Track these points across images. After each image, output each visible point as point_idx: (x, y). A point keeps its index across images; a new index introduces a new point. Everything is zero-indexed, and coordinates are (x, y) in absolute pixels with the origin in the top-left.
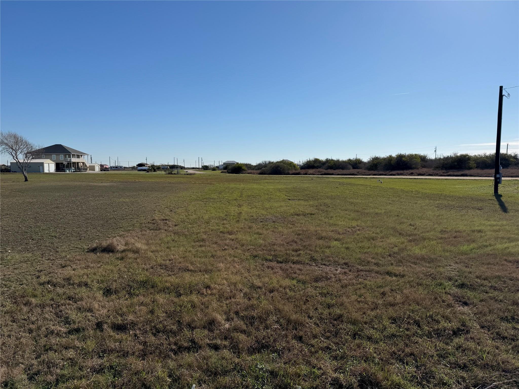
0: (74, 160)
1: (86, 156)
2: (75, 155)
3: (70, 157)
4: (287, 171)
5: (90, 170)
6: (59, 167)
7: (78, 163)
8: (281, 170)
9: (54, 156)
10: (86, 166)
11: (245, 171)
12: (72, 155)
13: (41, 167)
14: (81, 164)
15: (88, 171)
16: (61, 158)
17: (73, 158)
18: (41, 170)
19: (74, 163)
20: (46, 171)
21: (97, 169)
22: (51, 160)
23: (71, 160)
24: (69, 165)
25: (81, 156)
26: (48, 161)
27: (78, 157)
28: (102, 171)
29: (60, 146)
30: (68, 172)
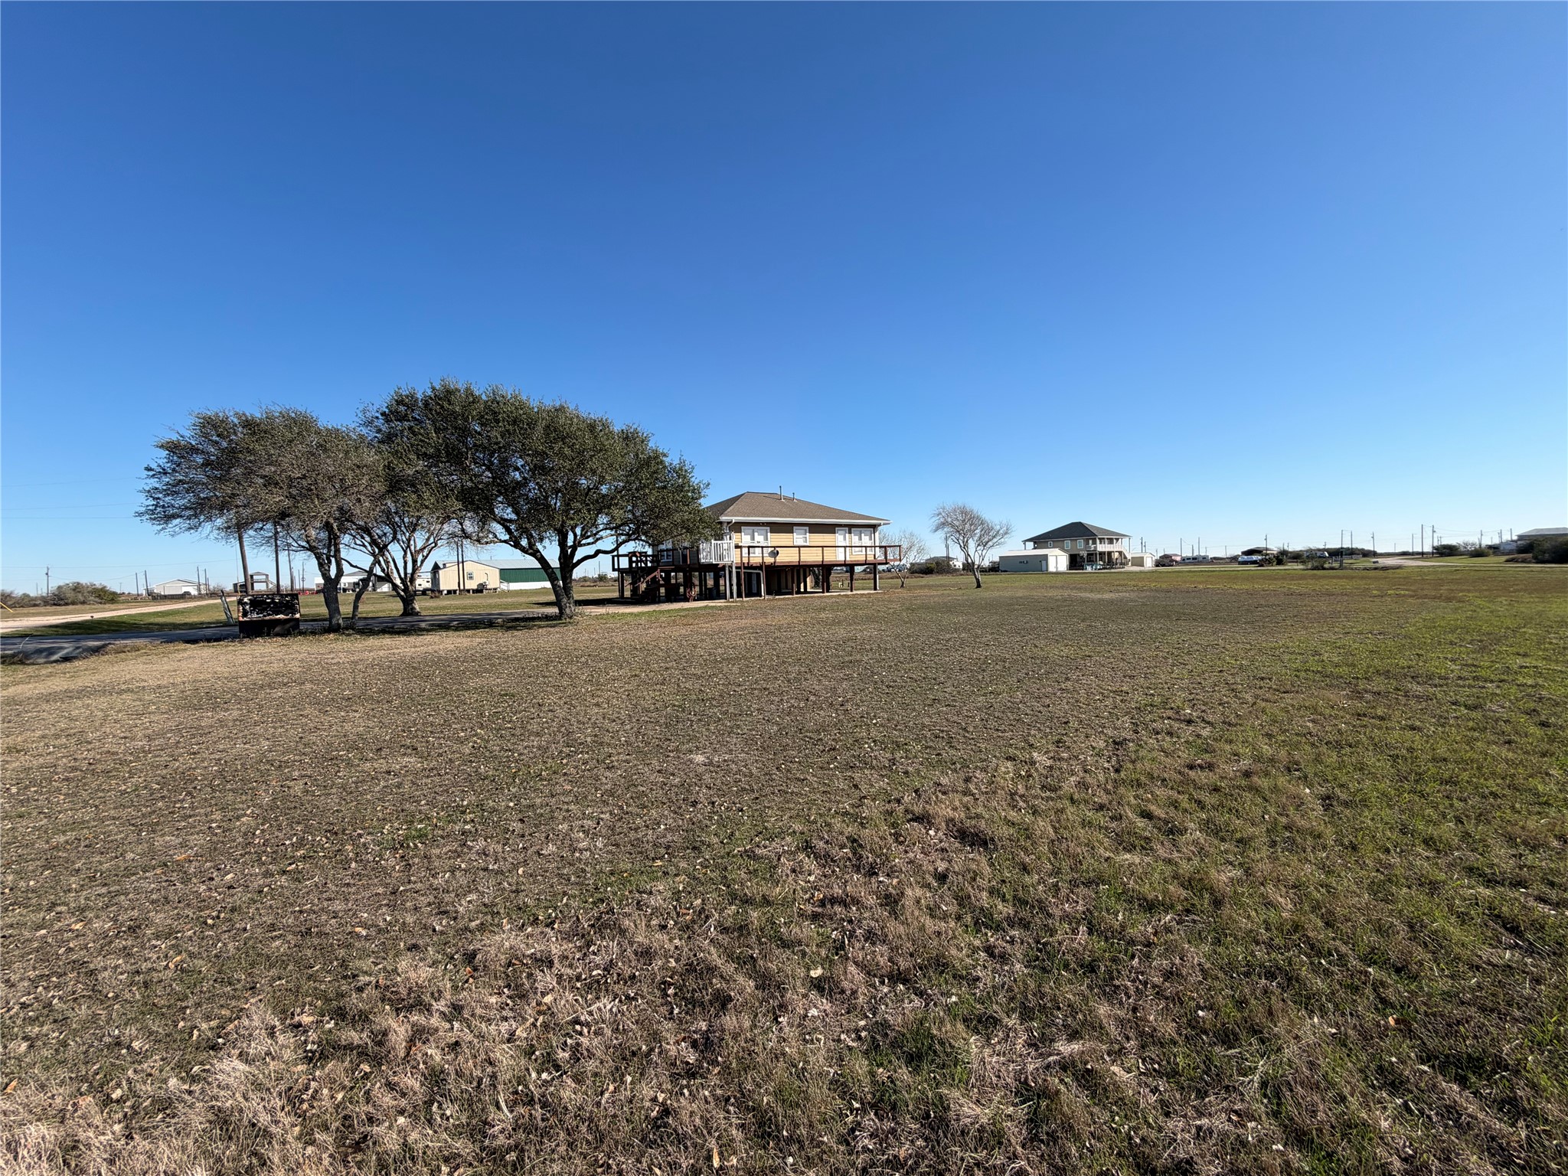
0: (1102, 548)
1: (1125, 540)
2: (1104, 539)
3: (1094, 543)
5: (1132, 565)
6: (1075, 562)
7: (1110, 553)
9: (1068, 543)
10: (1125, 558)
12: (1100, 538)
13: (1044, 562)
14: (1117, 555)
15: (1129, 568)
16: (1080, 547)
17: (1101, 543)
18: (1044, 568)
19: (1102, 554)
20: (1052, 568)
21: (1149, 564)
22: (1062, 549)
23: (1096, 547)
24: (1092, 557)
25: (1117, 540)
26: (1057, 551)
27: (1111, 541)
28: (1157, 566)
29: (1080, 524)
30: (1089, 569)
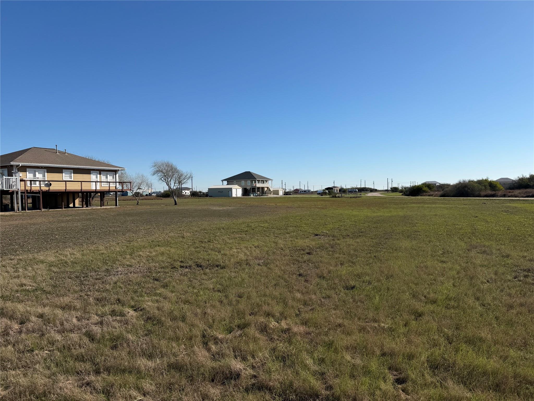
0: (259, 185)
1: (270, 182)
2: (260, 180)
3: (255, 183)
4: (477, 193)
5: (273, 194)
6: (246, 192)
7: (263, 188)
8: (469, 190)
9: (243, 182)
10: (270, 190)
11: (426, 192)
12: (257, 180)
13: (230, 192)
14: (266, 189)
15: (272, 196)
16: (248, 184)
17: (258, 183)
18: (230, 195)
19: (258, 188)
20: (234, 195)
21: (281, 193)
22: (240, 185)
23: (256, 185)
24: (254, 190)
25: (266, 181)
26: (236, 186)
27: (263, 182)
28: (284, 195)
29: (249, 173)
30: (252, 196)
